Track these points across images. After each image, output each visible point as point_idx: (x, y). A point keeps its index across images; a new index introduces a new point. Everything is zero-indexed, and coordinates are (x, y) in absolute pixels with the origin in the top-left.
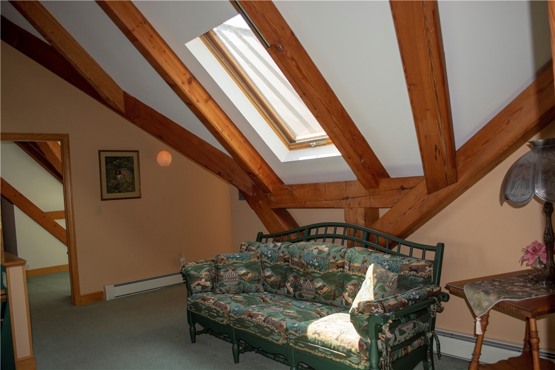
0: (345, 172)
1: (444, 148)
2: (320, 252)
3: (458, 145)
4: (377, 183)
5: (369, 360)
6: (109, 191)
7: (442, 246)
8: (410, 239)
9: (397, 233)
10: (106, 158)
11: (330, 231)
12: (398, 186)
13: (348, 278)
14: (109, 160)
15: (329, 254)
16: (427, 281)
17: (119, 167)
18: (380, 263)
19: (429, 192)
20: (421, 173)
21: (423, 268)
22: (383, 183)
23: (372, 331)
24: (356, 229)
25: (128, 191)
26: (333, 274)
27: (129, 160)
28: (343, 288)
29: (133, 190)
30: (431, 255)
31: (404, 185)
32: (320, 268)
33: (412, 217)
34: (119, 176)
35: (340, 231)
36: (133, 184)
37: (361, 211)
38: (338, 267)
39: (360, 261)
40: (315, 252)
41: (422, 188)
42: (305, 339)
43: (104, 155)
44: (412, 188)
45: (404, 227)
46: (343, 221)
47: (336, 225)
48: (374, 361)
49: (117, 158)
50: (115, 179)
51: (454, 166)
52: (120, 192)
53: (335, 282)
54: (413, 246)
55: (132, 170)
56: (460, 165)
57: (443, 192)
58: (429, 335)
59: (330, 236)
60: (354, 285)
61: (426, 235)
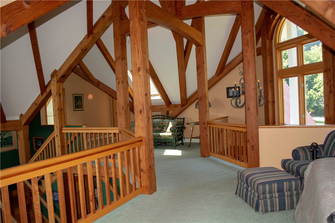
0: (163, 102)
1: (185, 98)
2: (157, 121)
3: (187, 98)
4: (170, 105)
5: (173, 137)
6: (75, 108)
7: (184, 118)
8: (177, 117)
9: (175, 116)
10: (75, 96)
11: (158, 117)
12: (174, 106)
13: (165, 126)
14: (76, 97)
15: (159, 121)
16: (182, 124)
17: (78, 100)
18: (172, 122)
19: (181, 107)
20: (180, 103)
21: (181, 122)
22: (171, 105)
23: (174, 132)
24: (164, 116)
25: (80, 108)
26: (161, 126)
27: (81, 97)
28: (163, 128)
29: (82, 108)
30: (182, 120)
31: (176, 106)
32: (157, 124)
33: (178, 112)
34: (78, 103)
35: (160, 117)
36: (82, 105)
37: (166, 112)
38: (162, 124)
39: (168, 122)
40: (156, 121)
41: (180, 106)
42: (160, 136)
43: (74, 95)
44: (177, 106)
45: (176, 115)
46: (161, 114)
47: (159, 115)
48: (174, 137)
49: (77, 97)
50: (77, 104)
51: (187, 102)
52: (78, 108)
53: (161, 127)
54: (178, 119)
55: (82, 101)
56: (188, 102)
57: (184, 107)
58: (182, 135)
59: (160, 118)
60: (166, 127)
61: (181, 116)
